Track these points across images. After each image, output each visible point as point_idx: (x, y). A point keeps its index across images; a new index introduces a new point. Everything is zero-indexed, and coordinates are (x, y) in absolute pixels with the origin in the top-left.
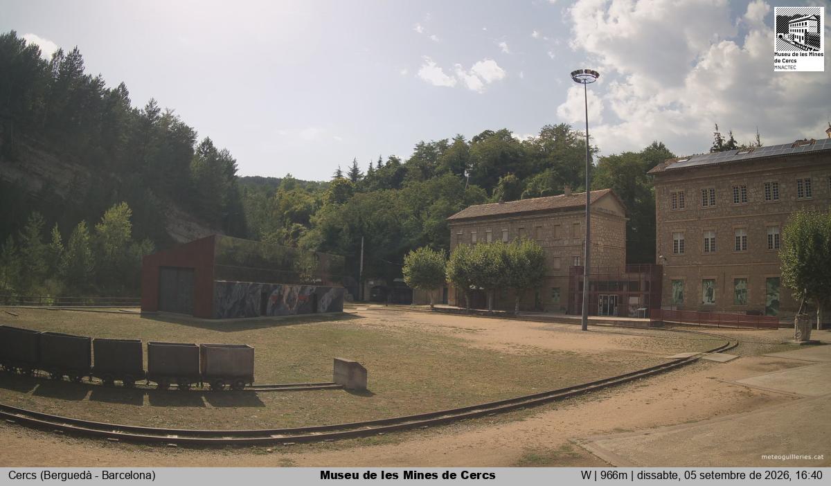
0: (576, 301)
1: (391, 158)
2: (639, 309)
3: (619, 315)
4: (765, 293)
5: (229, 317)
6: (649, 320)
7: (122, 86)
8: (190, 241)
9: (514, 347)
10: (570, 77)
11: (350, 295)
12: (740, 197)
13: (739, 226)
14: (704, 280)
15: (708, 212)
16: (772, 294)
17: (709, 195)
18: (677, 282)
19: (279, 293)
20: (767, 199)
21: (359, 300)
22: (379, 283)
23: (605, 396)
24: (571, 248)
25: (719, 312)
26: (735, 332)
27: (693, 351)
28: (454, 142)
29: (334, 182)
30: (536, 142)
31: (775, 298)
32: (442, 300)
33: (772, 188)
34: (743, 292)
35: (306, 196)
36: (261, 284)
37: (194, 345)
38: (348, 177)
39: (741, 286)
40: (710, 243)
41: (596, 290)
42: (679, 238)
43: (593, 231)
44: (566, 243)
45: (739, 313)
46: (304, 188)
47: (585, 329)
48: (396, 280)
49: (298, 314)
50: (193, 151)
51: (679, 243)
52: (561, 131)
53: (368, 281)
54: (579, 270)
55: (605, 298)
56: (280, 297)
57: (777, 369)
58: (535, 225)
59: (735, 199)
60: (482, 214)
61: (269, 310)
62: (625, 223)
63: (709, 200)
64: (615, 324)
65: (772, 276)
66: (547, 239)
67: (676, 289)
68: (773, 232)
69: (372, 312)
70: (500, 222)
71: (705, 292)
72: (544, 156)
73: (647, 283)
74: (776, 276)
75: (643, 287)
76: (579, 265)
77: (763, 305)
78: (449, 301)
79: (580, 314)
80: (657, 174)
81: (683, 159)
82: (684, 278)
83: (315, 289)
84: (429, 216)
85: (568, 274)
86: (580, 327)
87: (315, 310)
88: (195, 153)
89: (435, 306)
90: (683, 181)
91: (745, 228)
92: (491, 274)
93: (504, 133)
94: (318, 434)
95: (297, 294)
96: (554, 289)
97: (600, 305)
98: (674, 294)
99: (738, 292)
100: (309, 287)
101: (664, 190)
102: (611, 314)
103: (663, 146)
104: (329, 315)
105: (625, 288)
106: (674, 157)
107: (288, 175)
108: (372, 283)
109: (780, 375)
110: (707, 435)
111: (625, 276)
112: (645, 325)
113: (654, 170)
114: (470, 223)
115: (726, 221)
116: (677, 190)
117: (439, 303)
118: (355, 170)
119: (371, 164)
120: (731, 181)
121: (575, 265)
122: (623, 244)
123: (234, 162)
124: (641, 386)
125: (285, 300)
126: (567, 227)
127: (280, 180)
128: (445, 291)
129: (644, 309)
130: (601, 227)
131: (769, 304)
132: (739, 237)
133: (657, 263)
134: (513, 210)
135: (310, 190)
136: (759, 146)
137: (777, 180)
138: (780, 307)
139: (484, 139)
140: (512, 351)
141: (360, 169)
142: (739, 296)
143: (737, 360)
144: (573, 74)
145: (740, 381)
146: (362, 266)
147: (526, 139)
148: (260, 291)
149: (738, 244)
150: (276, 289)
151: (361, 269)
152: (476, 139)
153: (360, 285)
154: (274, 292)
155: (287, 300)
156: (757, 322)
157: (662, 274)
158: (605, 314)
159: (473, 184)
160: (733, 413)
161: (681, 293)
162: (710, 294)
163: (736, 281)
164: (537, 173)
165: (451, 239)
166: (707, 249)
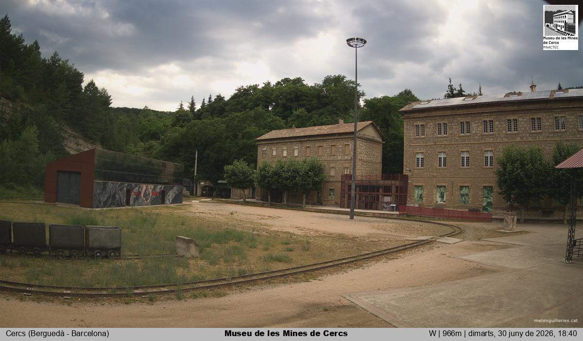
0: (346, 199)
1: (218, 96)
2: (391, 205)
3: (377, 209)
4: (482, 196)
5: (104, 207)
6: (398, 213)
7: (36, 43)
8: (78, 153)
9: (302, 230)
10: (346, 42)
11: (187, 192)
12: (465, 130)
13: (464, 150)
14: (437, 186)
15: (442, 139)
16: (487, 198)
17: (442, 127)
18: (418, 187)
19: (139, 189)
20: (485, 132)
21: (193, 195)
22: (208, 183)
23: (367, 265)
24: (343, 162)
25: (448, 209)
26: (460, 223)
27: (430, 235)
28: (264, 85)
29: (177, 112)
30: (320, 87)
31: (489, 200)
32: (251, 196)
33: (488, 125)
34: (466, 196)
35: (159, 122)
36: (126, 184)
37: (81, 227)
38: (188, 109)
39: (465, 191)
40: (442, 161)
41: (360, 191)
42: (420, 156)
43: (358, 151)
44: (339, 158)
45: (463, 210)
46: (157, 116)
47: (352, 218)
48: (219, 182)
49: (151, 205)
50: (82, 89)
51: (420, 159)
52: (338, 80)
53: (200, 183)
54: (349, 177)
55: (366, 197)
56: (139, 193)
57: (490, 250)
58: (318, 144)
59: (461, 131)
60: (280, 136)
61: (131, 202)
62: (382, 145)
63: (443, 131)
64: (374, 216)
65: (487, 185)
66: (326, 155)
67: (417, 192)
68: (489, 155)
69: (202, 204)
70: (293, 142)
71: (438, 195)
72: (326, 97)
73: (397, 187)
74: (490, 185)
75: (394, 189)
76: (348, 173)
77: (481, 205)
78: (256, 197)
79: (348, 208)
80: (406, 112)
81: (424, 101)
82: (424, 184)
83: (163, 187)
84: (243, 137)
85: (340, 180)
86: (348, 217)
87: (163, 202)
88: (83, 91)
89: (246, 200)
90: (424, 117)
91: (468, 151)
92: (286, 179)
93: (298, 81)
94: (166, 290)
95: (151, 191)
96: (330, 190)
97: (363, 202)
98: (416, 195)
99: (463, 195)
100: (159, 186)
101: (410, 123)
102: (371, 208)
103: (411, 92)
104: (172, 205)
105: (381, 190)
106: (418, 100)
107: (146, 107)
108: (203, 183)
109: (494, 253)
110: (440, 294)
111: (381, 182)
112: (395, 217)
113: (403, 109)
114: (273, 142)
115: (454, 146)
116: (420, 123)
117: (248, 198)
118: (193, 104)
119: (204, 100)
120: (459, 119)
121: (346, 173)
122: (380, 159)
123: (110, 97)
124: (392, 259)
125: (142, 195)
126: (340, 146)
127: (141, 110)
128: (254, 189)
129: (395, 205)
130: (365, 147)
131: (485, 204)
132: (464, 157)
133: (404, 173)
134: (302, 134)
135: (161, 117)
136: (481, 95)
137: (492, 119)
138: (493, 206)
139: (284, 84)
140: (300, 233)
141: (196, 104)
142: (463, 198)
143: (462, 242)
144: (348, 41)
145: (464, 257)
146: (196, 171)
147: (313, 85)
148: (125, 189)
149: (463, 162)
150: (136, 186)
151: (195, 173)
152: (278, 83)
153: (195, 185)
154: (135, 189)
155: (144, 195)
156: (476, 216)
157: (408, 181)
158: (366, 208)
159: (275, 116)
160: (458, 279)
161: (421, 195)
162: (442, 196)
163: (461, 187)
164: (320, 108)
165: (259, 154)
166: (440, 165)
